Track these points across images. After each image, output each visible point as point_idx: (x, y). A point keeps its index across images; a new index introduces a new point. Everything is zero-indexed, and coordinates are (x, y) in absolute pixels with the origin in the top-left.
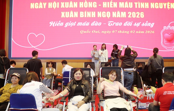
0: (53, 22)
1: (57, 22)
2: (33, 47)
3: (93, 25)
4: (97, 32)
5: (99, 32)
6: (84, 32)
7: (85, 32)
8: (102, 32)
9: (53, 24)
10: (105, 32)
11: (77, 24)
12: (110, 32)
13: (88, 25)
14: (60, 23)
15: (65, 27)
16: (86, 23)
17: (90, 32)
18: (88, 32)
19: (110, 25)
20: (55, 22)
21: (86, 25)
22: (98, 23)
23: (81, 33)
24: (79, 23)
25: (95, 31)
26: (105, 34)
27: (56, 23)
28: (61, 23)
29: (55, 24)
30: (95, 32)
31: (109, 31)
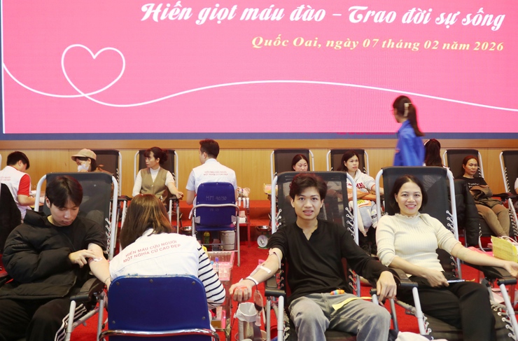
0: (153, 5)
1: (168, 5)
2: (83, 95)
3: (297, 18)
4: (310, 45)
5: (317, 44)
6: (266, 44)
7: (268, 43)
8: (329, 42)
9: (152, 14)
10: (338, 45)
11: (239, 13)
12: (354, 46)
13: (279, 18)
14: (178, 10)
15: (197, 22)
16: (272, 12)
17: (286, 43)
18: (279, 42)
19: (356, 18)
20: (160, 5)
21: (273, 19)
22: (315, 13)
23: (256, 47)
24: (246, 10)
25: (302, 40)
26: (338, 50)
27: (166, 10)
28: (184, 10)
29: (160, 14)
30: (304, 42)
31: (352, 40)
